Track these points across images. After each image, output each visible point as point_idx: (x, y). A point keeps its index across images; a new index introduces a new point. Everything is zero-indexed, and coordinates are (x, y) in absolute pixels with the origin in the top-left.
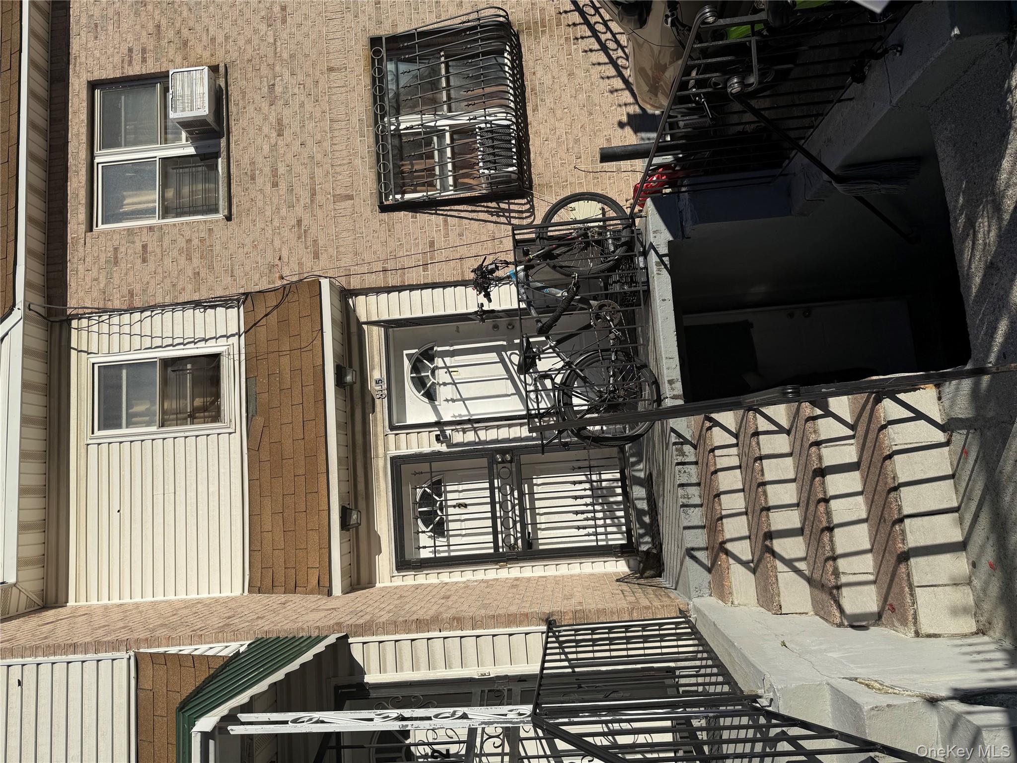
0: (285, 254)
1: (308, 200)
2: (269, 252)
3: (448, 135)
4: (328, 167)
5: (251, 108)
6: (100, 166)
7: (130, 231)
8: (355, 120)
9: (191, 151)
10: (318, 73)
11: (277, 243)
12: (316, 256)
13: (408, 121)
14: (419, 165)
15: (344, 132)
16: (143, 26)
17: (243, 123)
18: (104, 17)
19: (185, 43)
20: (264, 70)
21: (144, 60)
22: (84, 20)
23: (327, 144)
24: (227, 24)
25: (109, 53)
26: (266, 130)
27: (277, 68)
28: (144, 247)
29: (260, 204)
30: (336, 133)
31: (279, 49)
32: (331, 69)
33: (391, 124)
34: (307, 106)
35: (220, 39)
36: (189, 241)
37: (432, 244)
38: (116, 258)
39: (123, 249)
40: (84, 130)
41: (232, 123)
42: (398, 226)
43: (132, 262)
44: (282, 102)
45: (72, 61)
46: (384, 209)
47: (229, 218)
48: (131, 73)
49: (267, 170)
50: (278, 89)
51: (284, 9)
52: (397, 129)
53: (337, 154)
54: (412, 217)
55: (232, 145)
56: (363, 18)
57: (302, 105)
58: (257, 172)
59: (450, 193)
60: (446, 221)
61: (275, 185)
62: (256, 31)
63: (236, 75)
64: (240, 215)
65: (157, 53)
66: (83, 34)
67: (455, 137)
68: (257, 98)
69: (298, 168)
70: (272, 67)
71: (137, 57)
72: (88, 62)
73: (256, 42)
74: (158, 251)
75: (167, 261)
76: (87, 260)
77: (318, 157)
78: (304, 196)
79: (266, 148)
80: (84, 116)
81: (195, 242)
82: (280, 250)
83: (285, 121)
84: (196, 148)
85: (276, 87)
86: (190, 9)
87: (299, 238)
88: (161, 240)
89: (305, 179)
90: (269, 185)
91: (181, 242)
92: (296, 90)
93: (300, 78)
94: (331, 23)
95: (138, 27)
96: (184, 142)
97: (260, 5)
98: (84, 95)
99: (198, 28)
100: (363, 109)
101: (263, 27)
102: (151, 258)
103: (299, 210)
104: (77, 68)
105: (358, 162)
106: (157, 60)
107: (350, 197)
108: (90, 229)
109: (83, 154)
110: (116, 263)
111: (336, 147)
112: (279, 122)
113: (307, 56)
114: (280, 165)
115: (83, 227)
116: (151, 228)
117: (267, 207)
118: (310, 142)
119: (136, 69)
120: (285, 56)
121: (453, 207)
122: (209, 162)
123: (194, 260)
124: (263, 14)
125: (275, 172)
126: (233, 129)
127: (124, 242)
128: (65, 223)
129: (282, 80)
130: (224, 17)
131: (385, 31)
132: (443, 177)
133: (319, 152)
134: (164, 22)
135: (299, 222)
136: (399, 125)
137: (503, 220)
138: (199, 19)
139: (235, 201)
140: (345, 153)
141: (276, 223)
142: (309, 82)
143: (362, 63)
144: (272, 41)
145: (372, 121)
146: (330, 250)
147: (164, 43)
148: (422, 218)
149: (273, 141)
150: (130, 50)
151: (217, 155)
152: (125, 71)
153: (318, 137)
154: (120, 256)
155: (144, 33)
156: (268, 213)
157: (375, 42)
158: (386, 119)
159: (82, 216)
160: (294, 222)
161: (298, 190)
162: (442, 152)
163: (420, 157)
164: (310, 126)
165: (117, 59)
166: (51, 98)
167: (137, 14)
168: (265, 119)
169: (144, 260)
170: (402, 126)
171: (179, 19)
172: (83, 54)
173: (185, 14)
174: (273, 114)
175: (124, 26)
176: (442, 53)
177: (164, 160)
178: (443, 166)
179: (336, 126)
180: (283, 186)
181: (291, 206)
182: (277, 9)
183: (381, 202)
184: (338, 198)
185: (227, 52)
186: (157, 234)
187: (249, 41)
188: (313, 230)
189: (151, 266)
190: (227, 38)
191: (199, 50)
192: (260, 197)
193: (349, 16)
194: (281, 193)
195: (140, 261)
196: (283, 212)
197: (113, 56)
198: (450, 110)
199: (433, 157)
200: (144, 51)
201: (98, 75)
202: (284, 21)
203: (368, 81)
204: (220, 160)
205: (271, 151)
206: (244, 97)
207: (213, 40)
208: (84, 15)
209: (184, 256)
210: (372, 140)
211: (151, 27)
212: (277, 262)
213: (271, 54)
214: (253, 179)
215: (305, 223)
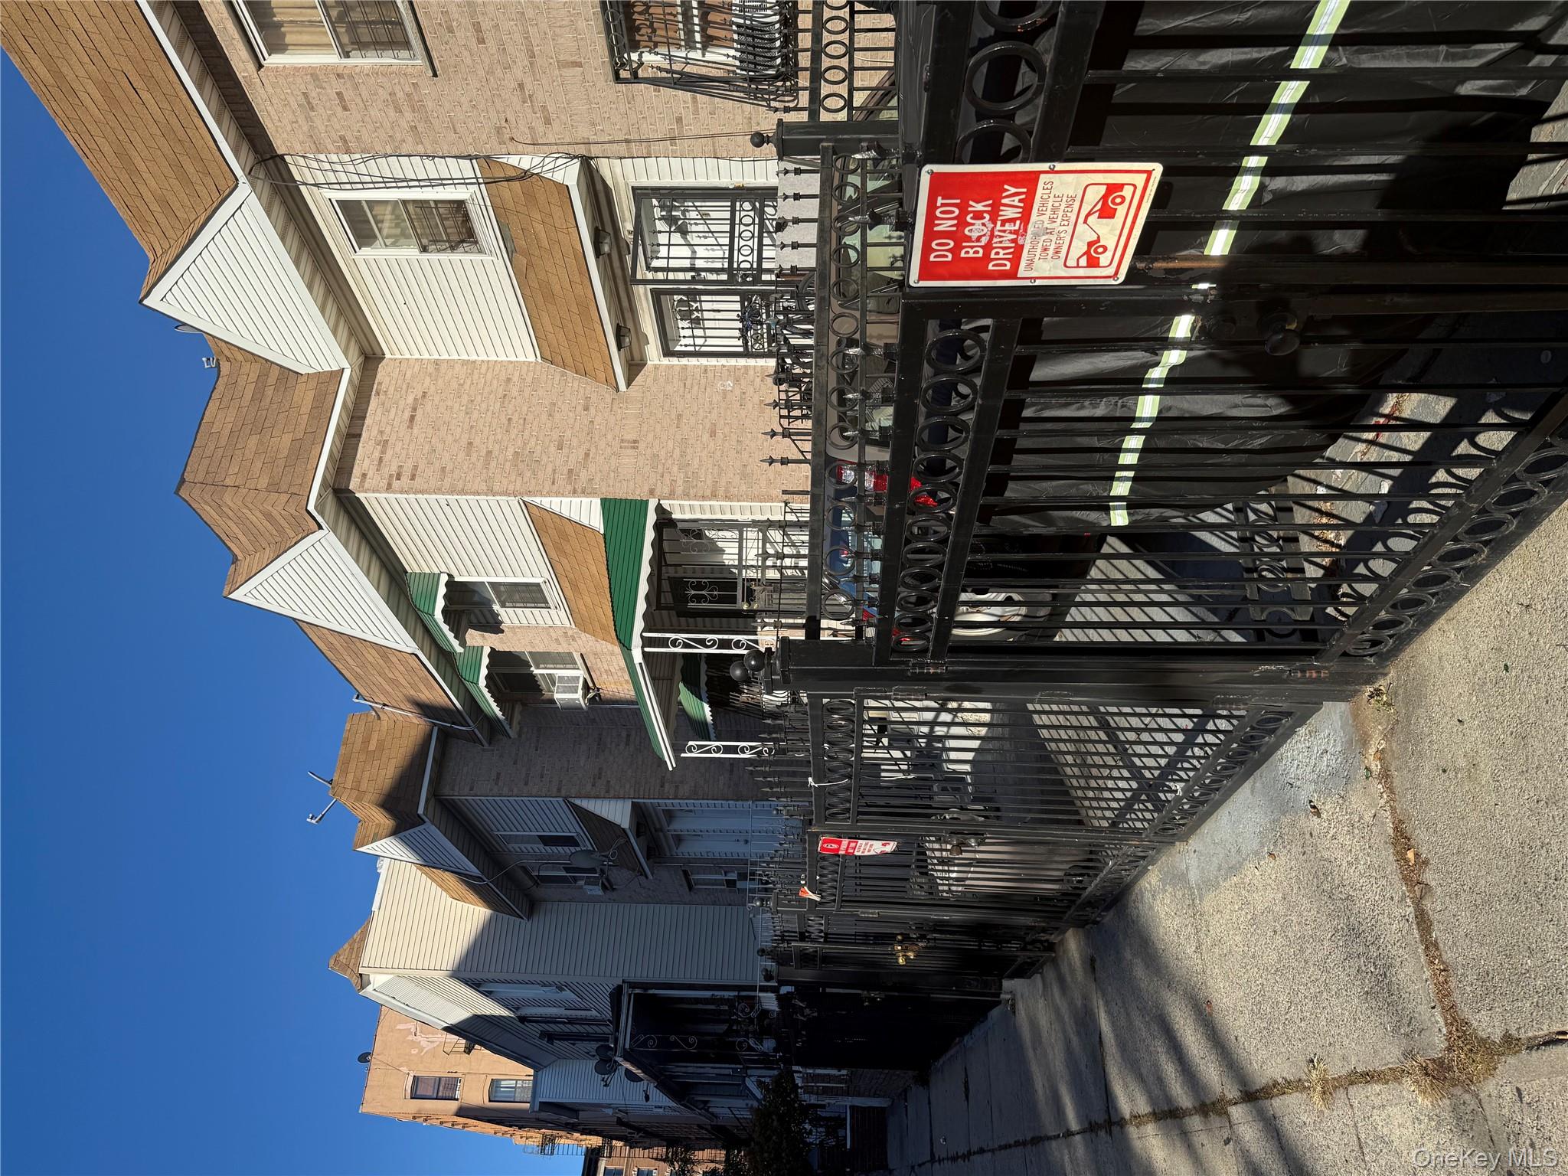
0: (512, 118)
1: (526, 63)
2: (493, 113)
4: (544, 26)
11: (500, 105)
28: (339, 93)
29: (469, 62)
36: (392, 93)
37: (679, 120)
38: (309, 103)
39: (313, 94)
42: (639, 99)
43: (331, 109)
47: (434, 74)
49: (466, 22)
53: (554, 13)
54: (655, 90)
58: (454, 24)
60: (694, 98)
64: (447, 72)
69: (507, 27)
74: (357, 98)
75: (374, 112)
76: (273, 100)
77: (530, 15)
78: (523, 60)
81: (401, 95)
82: (504, 112)
87: (524, 102)
88: (357, 89)
89: (518, 38)
90: (474, 41)
91: (383, 93)
102: (352, 107)
103: (518, 72)
105: (581, 24)
107: (579, 65)
108: (260, 66)
110: (312, 108)
114: (482, 19)
115: (251, 67)
116: (336, 70)
117: (478, 67)
123: (406, 114)
125: (477, 26)
127: (309, 84)
133: (528, 8)
135: (521, 86)
139: (434, 54)
140: (564, 13)
141: (493, 84)
146: (563, 117)
148: (667, 92)
154: (313, 102)
156: (482, 73)
159: (244, 53)
160: (515, 84)
161: (510, 49)
169: (345, 109)
180: (491, 43)
181: (507, 67)
183: (616, 72)
184: (563, 65)
188: (540, 96)
189: (356, 114)
192: (466, 53)
194: (491, 51)
195: (340, 108)
196: (499, 72)
209: (391, 108)
212: (504, 124)
214: (451, 30)
215: (528, 86)
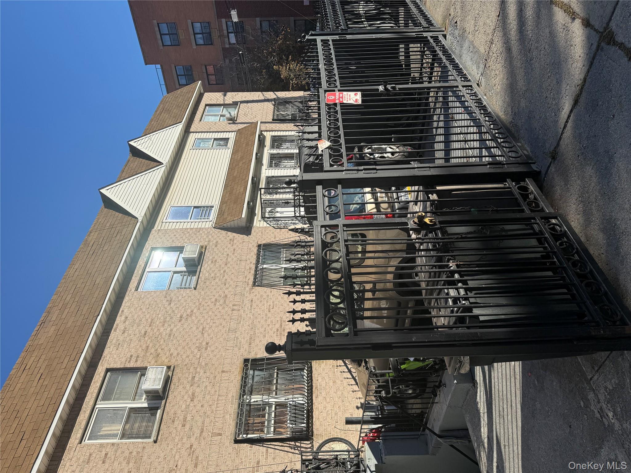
0: (180, 463)
1: (199, 435)
2: (172, 462)
3: (274, 406)
4: (212, 418)
5: (181, 387)
6: (97, 409)
7: (102, 445)
8: (230, 396)
9: (146, 405)
10: (217, 373)
11: (177, 457)
12: (196, 466)
13: (256, 398)
14: (257, 420)
15: (224, 401)
16: (141, 346)
17: (176, 393)
18: (124, 341)
19: (158, 355)
20: (192, 370)
21: (136, 361)
22: (114, 341)
23: (214, 407)
24: (180, 348)
25: (121, 356)
26: (186, 397)
27: (198, 369)
28: (106, 454)
29: (173, 435)
30: (220, 402)
31: (201, 361)
32: (223, 372)
33: (247, 399)
34: (208, 388)
35: (175, 354)
36: (131, 453)
37: (258, 462)
38: (89, 459)
39: (94, 455)
40: (96, 391)
41: (170, 393)
42: (242, 452)
43: (96, 463)
44: (197, 385)
45: (102, 359)
46: (237, 441)
47: (155, 442)
48: (128, 366)
49: (181, 418)
50: (196, 379)
51: (207, 344)
52: (250, 402)
53: (218, 412)
54: (250, 447)
55: (167, 404)
56: (242, 350)
57: (206, 387)
58: (176, 418)
59: (271, 436)
60: (267, 450)
61: (184, 426)
62: (192, 352)
63: (178, 371)
64: (161, 440)
65: (143, 359)
66: (112, 347)
67: (277, 407)
68: (185, 382)
69: (197, 418)
70: (196, 369)
71: (134, 359)
72: (110, 360)
73: (191, 357)
74: (113, 457)
75: (116, 463)
76: (73, 459)
77: (209, 413)
78: (197, 432)
79: (184, 406)
80: (99, 385)
81: (134, 453)
82: (178, 461)
83: (196, 394)
84: (148, 404)
85: (196, 378)
86: (165, 341)
87: (189, 455)
88: (116, 451)
89: (200, 424)
90: (181, 425)
91: (127, 454)
92: (205, 380)
93: (208, 374)
94: (228, 351)
95: (138, 346)
96: (143, 400)
97: (197, 342)
98: (102, 374)
99: (166, 349)
100: (235, 391)
101: (196, 351)
102: (108, 461)
103: (193, 439)
104: (104, 362)
105: (227, 417)
106: (143, 361)
107: (220, 435)
108: (81, 443)
109: (92, 403)
110: (88, 462)
111: (218, 409)
112: (193, 394)
113: (213, 365)
114: (188, 415)
115: (78, 441)
116: (113, 444)
117: (177, 437)
118: (206, 405)
119: (132, 365)
120: (203, 364)
121: (272, 443)
122: (152, 412)
123: (131, 464)
124: (197, 345)
125: (185, 419)
126: (170, 396)
127: (96, 451)
128: (69, 438)
129: (199, 375)
130: (179, 345)
131: (251, 356)
132: (269, 427)
133: (209, 410)
134: (151, 345)
135: (191, 446)
136: (251, 400)
137: (297, 452)
138: (167, 345)
139: (161, 433)
140: (222, 412)
141: (179, 446)
142: (212, 376)
143: (238, 370)
144: (199, 357)
145: (238, 397)
146: (204, 463)
147: (148, 354)
148: (255, 447)
149: (188, 403)
150: (131, 356)
151: (157, 408)
152: (126, 365)
153: (211, 403)
154: (91, 459)
155: (140, 349)
156: (176, 440)
157: (246, 361)
158: (245, 397)
159: (79, 435)
160: (189, 446)
161: (194, 429)
162: (270, 414)
163: (259, 416)
164: (207, 397)
165: (124, 360)
166: (86, 374)
167: (140, 341)
168: (186, 393)
169: (104, 462)
170: (252, 401)
171: (159, 344)
172: (109, 356)
173: (161, 343)
174: (191, 390)
175: (132, 345)
176: (276, 368)
177: (131, 409)
178: (269, 421)
179: (220, 398)
180: (187, 426)
181: (189, 437)
182: (204, 343)
183: (236, 438)
184: (214, 435)
185: (177, 360)
186: (115, 447)
187: (188, 357)
188: (197, 451)
189: (107, 465)
190: (178, 354)
191: (163, 359)
192: (174, 431)
193: (236, 349)
194: (186, 430)
195: (101, 462)
196: (185, 440)
197: (122, 358)
198: (276, 394)
199: (265, 417)
200: (138, 357)
201: (113, 366)
202: (206, 349)
203: (240, 378)
204: (159, 411)
205: (186, 408)
206: (179, 381)
207: (171, 355)
208: (115, 339)
209: (126, 461)
210: (237, 406)
211: (144, 347)
212: (174, 467)
213: (196, 363)
214: (173, 422)
215: (194, 447)
